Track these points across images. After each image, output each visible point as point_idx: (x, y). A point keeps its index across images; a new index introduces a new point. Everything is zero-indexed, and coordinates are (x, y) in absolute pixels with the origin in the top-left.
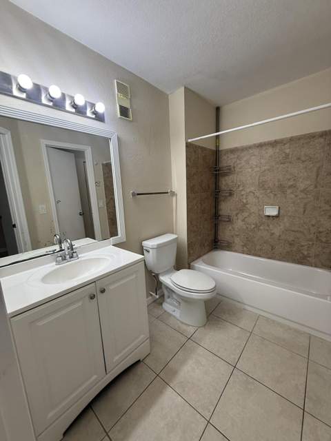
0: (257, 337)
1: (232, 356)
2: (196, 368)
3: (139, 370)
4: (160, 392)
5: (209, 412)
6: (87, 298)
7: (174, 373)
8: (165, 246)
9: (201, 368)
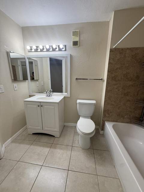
0: (97, 180)
1: (74, 168)
2: (60, 154)
3: (52, 138)
4: (47, 147)
5: (46, 165)
6: (37, 106)
7: (55, 148)
8: (86, 104)
9: (61, 156)
